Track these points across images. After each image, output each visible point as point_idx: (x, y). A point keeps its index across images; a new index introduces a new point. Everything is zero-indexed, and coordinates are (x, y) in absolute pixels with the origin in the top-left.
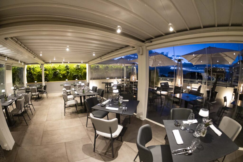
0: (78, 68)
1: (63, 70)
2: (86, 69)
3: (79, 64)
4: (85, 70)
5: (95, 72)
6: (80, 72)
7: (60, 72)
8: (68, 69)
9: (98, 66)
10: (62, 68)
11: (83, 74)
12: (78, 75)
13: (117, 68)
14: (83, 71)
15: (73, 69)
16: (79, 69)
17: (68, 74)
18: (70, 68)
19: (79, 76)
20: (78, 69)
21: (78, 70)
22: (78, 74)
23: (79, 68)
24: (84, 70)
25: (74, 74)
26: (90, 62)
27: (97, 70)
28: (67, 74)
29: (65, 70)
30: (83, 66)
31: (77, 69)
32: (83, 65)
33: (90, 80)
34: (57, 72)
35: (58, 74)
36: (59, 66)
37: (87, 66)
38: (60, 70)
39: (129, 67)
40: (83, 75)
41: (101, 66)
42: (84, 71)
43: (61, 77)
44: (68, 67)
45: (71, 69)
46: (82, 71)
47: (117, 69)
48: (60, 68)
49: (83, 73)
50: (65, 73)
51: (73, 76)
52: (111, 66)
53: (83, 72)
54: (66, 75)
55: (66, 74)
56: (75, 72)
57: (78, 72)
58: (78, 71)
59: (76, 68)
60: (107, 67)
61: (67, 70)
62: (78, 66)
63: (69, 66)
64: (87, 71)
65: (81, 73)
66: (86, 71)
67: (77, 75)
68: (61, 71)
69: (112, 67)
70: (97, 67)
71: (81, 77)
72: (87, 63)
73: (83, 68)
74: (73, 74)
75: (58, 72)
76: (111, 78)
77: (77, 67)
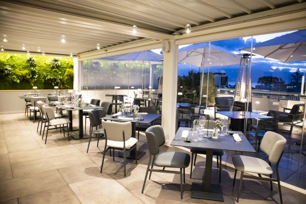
0: (56, 65)
1: (21, 67)
2: (72, 67)
3: (57, 57)
4: (71, 70)
5: (91, 74)
6: (60, 73)
7: (14, 70)
8: (34, 66)
9: (97, 63)
10: (19, 62)
11: (66, 78)
12: (55, 80)
13: (134, 67)
14: (67, 72)
15: (44, 65)
16: (58, 67)
17: (33, 76)
18: (38, 64)
19: (59, 81)
20: (56, 67)
21: (56, 69)
22: (55, 77)
23: (59, 65)
24: (68, 69)
25: (47, 76)
26: (82, 56)
27: (95, 71)
28: (31, 76)
29: (25, 68)
30: (67, 63)
31: (53, 68)
32: (66, 60)
33: (82, 90)
34: (7, 69)
35: (8, 74)
36: (11, 57)
37: (75, 62)
38: (13, 66)
39: (158, 67)
40: (67, 80)
41: (102, 63)
42: (69, 71)
43: (16, 83)
44: (33, 61)
45: (40, 65)
46: (65, 71)
47: (134, 71)
48: (14, 63)
49: (67, 75)
50: (27, 74)
51: (45, 81)
52: (123, 63)
53: (65, 74)
54: (28, 77)
55: (29, 75)
56: (49, 73)
57: (56, 74)
58: (56, 71)
59: (51, 66)
60: (116, 66)
61: (32, 68)
62: (56, 61)
63: (34, 59)
64: (76, 72)
65: (62, 75)
66: (73, 73)
67: (53, 78)
68: (17, 70)
69: (125, 65)
70: (94, 65)
71: (63, 84)
72: (76, 56)
73: (65, 65)
74: (45, 77)
75: (10, 71)
76: (123, 87)
77: (54, 62)
